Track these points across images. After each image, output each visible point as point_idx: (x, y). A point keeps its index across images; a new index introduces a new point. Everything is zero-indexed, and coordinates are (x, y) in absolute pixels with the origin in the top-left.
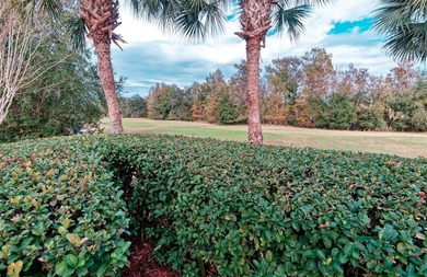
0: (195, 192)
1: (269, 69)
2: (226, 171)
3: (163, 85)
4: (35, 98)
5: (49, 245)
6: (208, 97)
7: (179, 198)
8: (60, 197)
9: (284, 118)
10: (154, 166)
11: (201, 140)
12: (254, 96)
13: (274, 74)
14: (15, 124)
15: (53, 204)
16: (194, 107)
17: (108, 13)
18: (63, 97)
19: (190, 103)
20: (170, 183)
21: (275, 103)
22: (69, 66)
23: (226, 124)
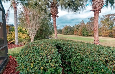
0: (78, 57)
1: (101, 19)
2: (88, 53)
3: (66, 26)
4: (41, 30)
5: (47, 64)
6: (79, 28)
7: (73, 58)
8: (48, 54)
9: (107, 34)
10: (66, 48)
11: (79, 42)
12: (96, 28)
13: (103, 20)
14: (37, 36)
15: (47, 55)
16: (75, 31)
17: (56, 11)
18: (45, 30)
19: (74, 30)
20: (71, 53)
21: (103, 29)
22: (47, 23)
23: (85, 36)
